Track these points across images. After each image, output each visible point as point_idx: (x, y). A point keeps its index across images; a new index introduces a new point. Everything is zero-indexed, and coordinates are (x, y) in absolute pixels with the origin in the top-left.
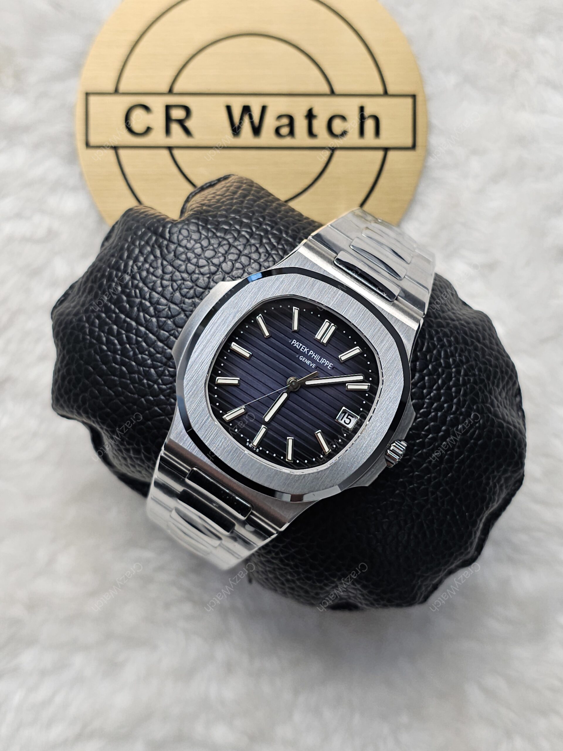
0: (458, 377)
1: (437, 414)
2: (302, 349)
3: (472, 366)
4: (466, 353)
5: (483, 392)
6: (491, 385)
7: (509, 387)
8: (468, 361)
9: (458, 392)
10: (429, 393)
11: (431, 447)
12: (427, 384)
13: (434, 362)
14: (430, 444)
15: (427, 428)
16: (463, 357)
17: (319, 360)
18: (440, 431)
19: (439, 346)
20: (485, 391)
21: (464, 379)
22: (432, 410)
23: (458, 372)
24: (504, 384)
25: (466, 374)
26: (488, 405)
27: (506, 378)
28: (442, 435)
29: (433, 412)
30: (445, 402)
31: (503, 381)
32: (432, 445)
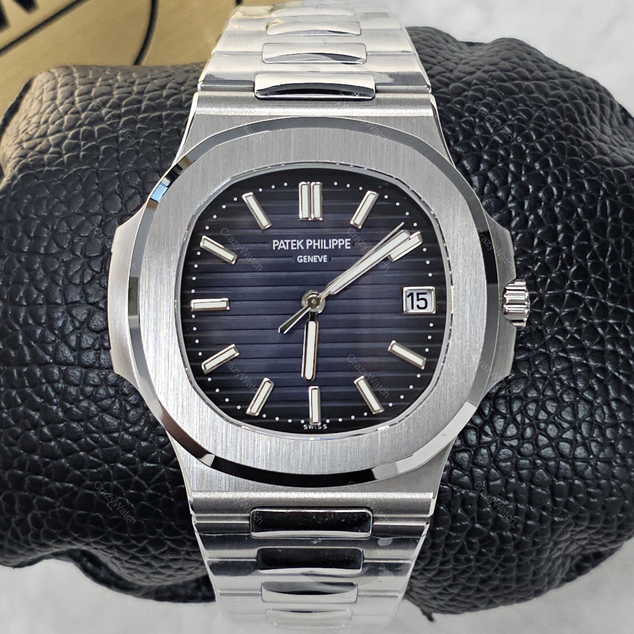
0: (532, 144)
1: (537, 216)
2: (294, 246)
3: (539, 118)
4: (522, 106)
5: (579, 144)
6: (583, 128)
7: (608, 116)
8: (530, 116)
9: (545, 165)
10: (508, 193)
11: (559, 264)
12: (496, 182)
13: (485, 146)
14: (555, 261)
15: (536, 241)
16: (521, 113)
17: (327, 245)
18: (556, 235)
19: (477, 120)
20: (581, 140)
21: (542, 144)
22: (527, 213)
23: (527, 139)
24: (599, 115)
25: (540, 135)
26: (598, 157)
27: (597, 105)
28: (563, 239)
29: (530, 215)
30: (537, 189)
31: (594, 112)
32: (560, 262)
